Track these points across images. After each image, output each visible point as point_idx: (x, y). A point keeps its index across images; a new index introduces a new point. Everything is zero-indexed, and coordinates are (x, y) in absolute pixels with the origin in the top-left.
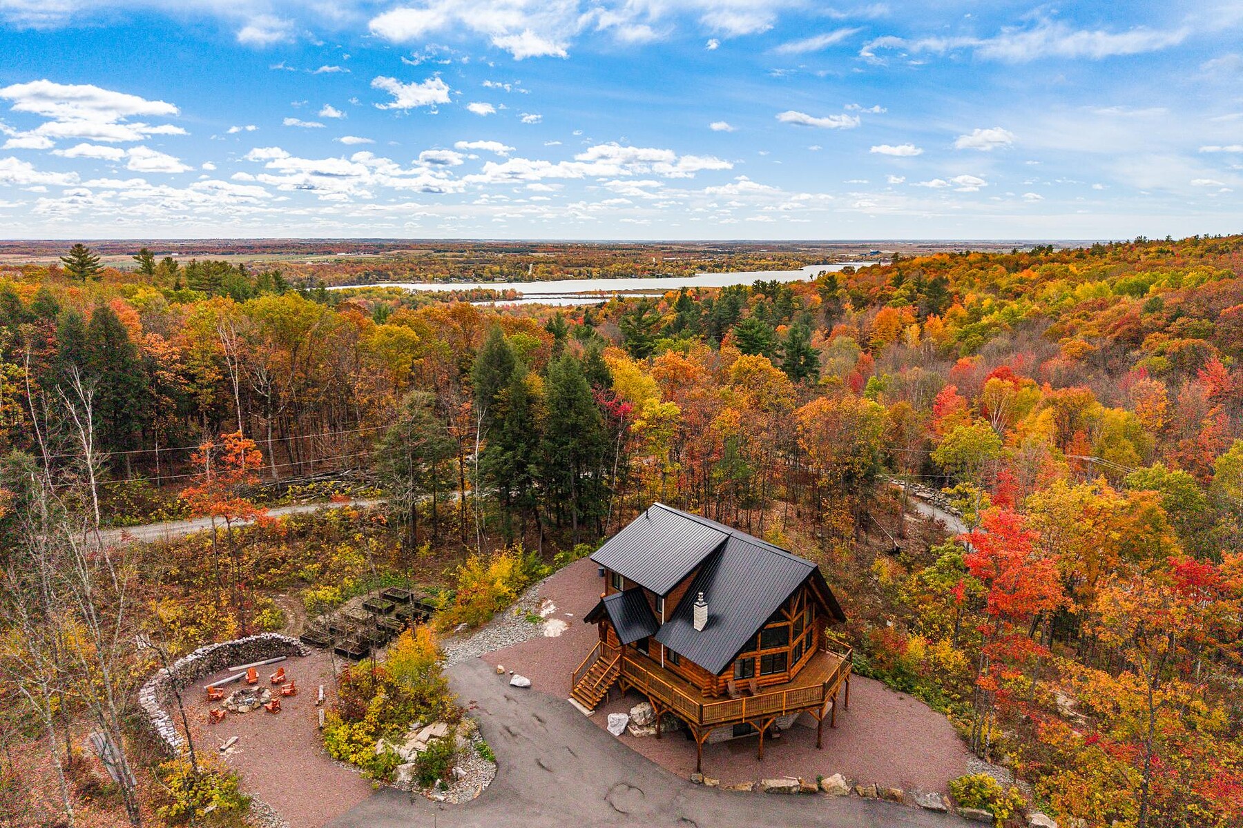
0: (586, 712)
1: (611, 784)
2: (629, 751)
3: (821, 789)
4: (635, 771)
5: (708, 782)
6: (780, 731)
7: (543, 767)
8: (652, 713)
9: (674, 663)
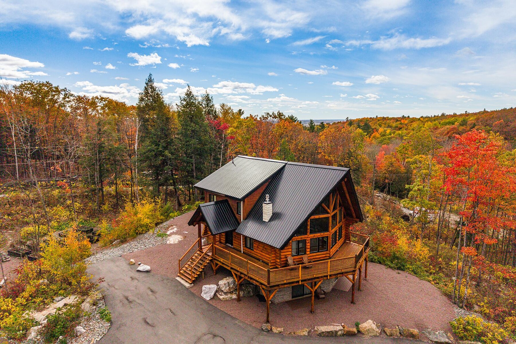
0: (187, 285)
1: (199, 334)
2: (216, 310)
3: (359, 332)
4: (219, 324)
5: (275, 330)
6: (325, 293)
7: (148, 323)
8: (234, 283)
9: (250, 248)
